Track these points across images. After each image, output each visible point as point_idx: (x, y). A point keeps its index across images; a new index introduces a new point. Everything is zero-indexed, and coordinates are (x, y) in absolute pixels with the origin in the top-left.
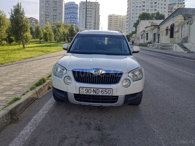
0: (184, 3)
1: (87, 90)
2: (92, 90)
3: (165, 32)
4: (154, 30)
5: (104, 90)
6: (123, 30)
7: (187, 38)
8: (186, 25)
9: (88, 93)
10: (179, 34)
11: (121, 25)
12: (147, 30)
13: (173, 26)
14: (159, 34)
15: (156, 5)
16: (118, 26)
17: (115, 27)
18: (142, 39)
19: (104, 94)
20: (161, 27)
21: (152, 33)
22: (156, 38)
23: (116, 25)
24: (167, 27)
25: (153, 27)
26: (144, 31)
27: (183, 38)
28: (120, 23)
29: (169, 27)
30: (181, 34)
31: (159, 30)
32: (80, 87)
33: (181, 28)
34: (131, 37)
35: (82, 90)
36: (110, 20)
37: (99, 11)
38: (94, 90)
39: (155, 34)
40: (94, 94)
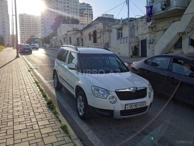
0: (92, 9)
1: (130, 106)
2: (134, 104)
3: (88, 37)
4: (77, 35)
5: (141, 103)
6: (38, 31)
7: (108, 43)
8: (107, 33)
9: (131, 108)
10: (101, 39)
11: (35, 26)
12: (69, 34)
13: (95, 32)
14: (82, 39)
15: (68, 8)
16: (32, 27)
17: (28, 28)
18: (64, 42)
19: (141, 107)
20: (84, 32)
21: (75, 37)
22: (80, 42)
23: (30, 26)
24: (90, 33)
25: (75, 32)
26: (66, 35)
27: (105, 44)
28: (34, 24)
29: (92, 33)
30: (102, 40)
31: (82, 35)
32: (126, 105)
33: (102, 34)
34: (51, 39)
35: (127, 107)
36: (21, 20)
37: (7, 8)
38: (135, 105)
39: (78, 39)
40: (135, 108)
